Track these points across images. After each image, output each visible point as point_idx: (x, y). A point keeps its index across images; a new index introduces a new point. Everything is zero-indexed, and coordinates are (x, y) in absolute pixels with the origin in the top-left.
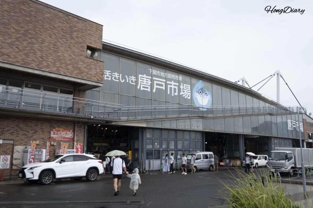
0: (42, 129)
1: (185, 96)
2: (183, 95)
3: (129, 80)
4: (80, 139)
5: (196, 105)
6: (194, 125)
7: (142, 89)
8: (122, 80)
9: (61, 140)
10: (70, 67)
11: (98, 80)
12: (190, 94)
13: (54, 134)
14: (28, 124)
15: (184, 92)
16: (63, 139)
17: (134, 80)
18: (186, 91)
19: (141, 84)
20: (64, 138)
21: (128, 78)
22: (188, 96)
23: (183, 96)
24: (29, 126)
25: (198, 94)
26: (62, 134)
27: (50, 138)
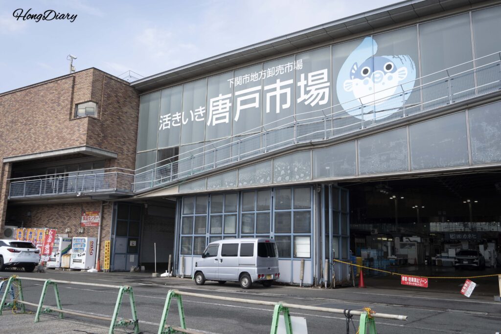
0: (75, 214)
1: (311, 102)
2: (305, 100)
3: (195, 116)
4: (108, 223)
5: (345, 113)
6: (283, 172)
7: (215, 123)
8: (185, 121)
9: (89, 225)
10: (55, 140)
11: (81, 143)
12: (327, 91)
13: (84, 219)
14: (65, 210)
15: (307, 92)
16: (91, 225)
17: (201, 113)
18: (313, 88)
19: (213, 115)
20: (93, 223)
21: (194, 112)
22: (323, 98)
23: (306, 103)
24: (66, 213)
25: (357, 80)
26: (91, 218)
27: (81, 223)
